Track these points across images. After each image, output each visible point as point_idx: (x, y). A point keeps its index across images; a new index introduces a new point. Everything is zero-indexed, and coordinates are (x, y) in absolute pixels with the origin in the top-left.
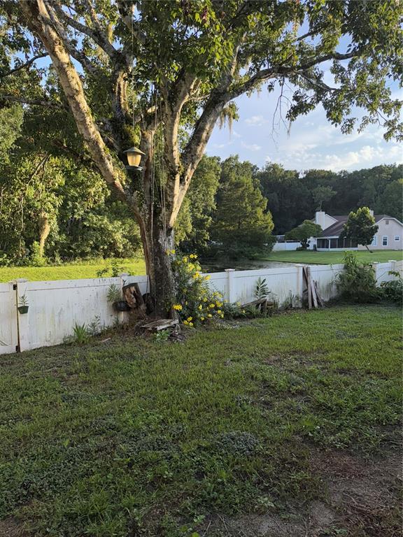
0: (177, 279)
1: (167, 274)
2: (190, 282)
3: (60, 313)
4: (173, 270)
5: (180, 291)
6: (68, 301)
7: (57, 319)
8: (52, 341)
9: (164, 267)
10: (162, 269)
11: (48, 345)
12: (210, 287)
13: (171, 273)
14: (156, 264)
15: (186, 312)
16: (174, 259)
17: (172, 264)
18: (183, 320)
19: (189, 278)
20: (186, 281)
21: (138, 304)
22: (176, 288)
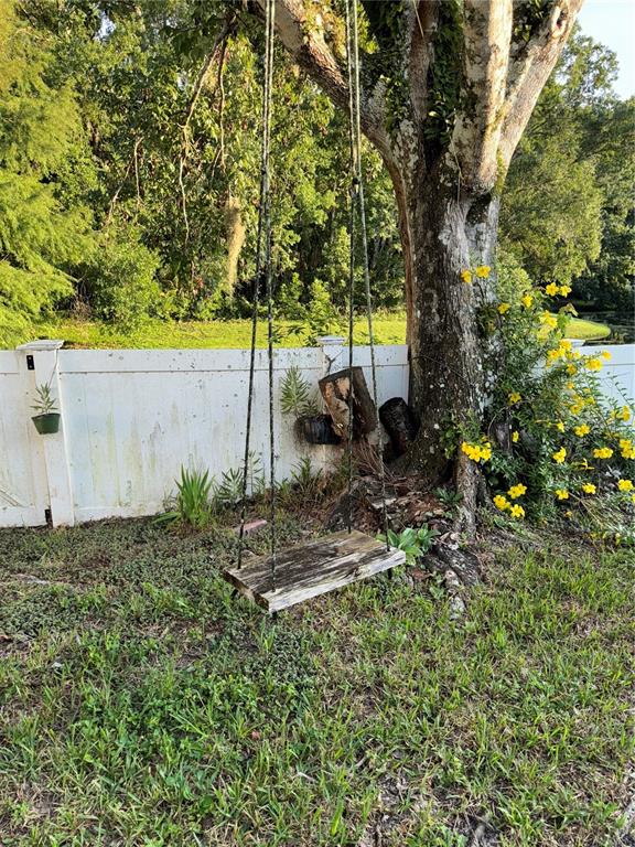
0: (493, 362)
1: (457, 343)
2: (539, 371)
3: (153, 437)
4: (482, 333)
5: (500, 397)
6: (174, 406)
7: (145, 451)
8: (134, 506)
9: (450, 322)
10: (443, 327)
11: (125, 516)
12: (606, 389)
13: (469, 341)
14: (426, 312)
15: (507, 466)
16: (490, 297)
17: (478, 311)
18: (493, 492)
19: (533, 360)
20: (523, 367)
21: (360, 430)
22: (484, 389)
